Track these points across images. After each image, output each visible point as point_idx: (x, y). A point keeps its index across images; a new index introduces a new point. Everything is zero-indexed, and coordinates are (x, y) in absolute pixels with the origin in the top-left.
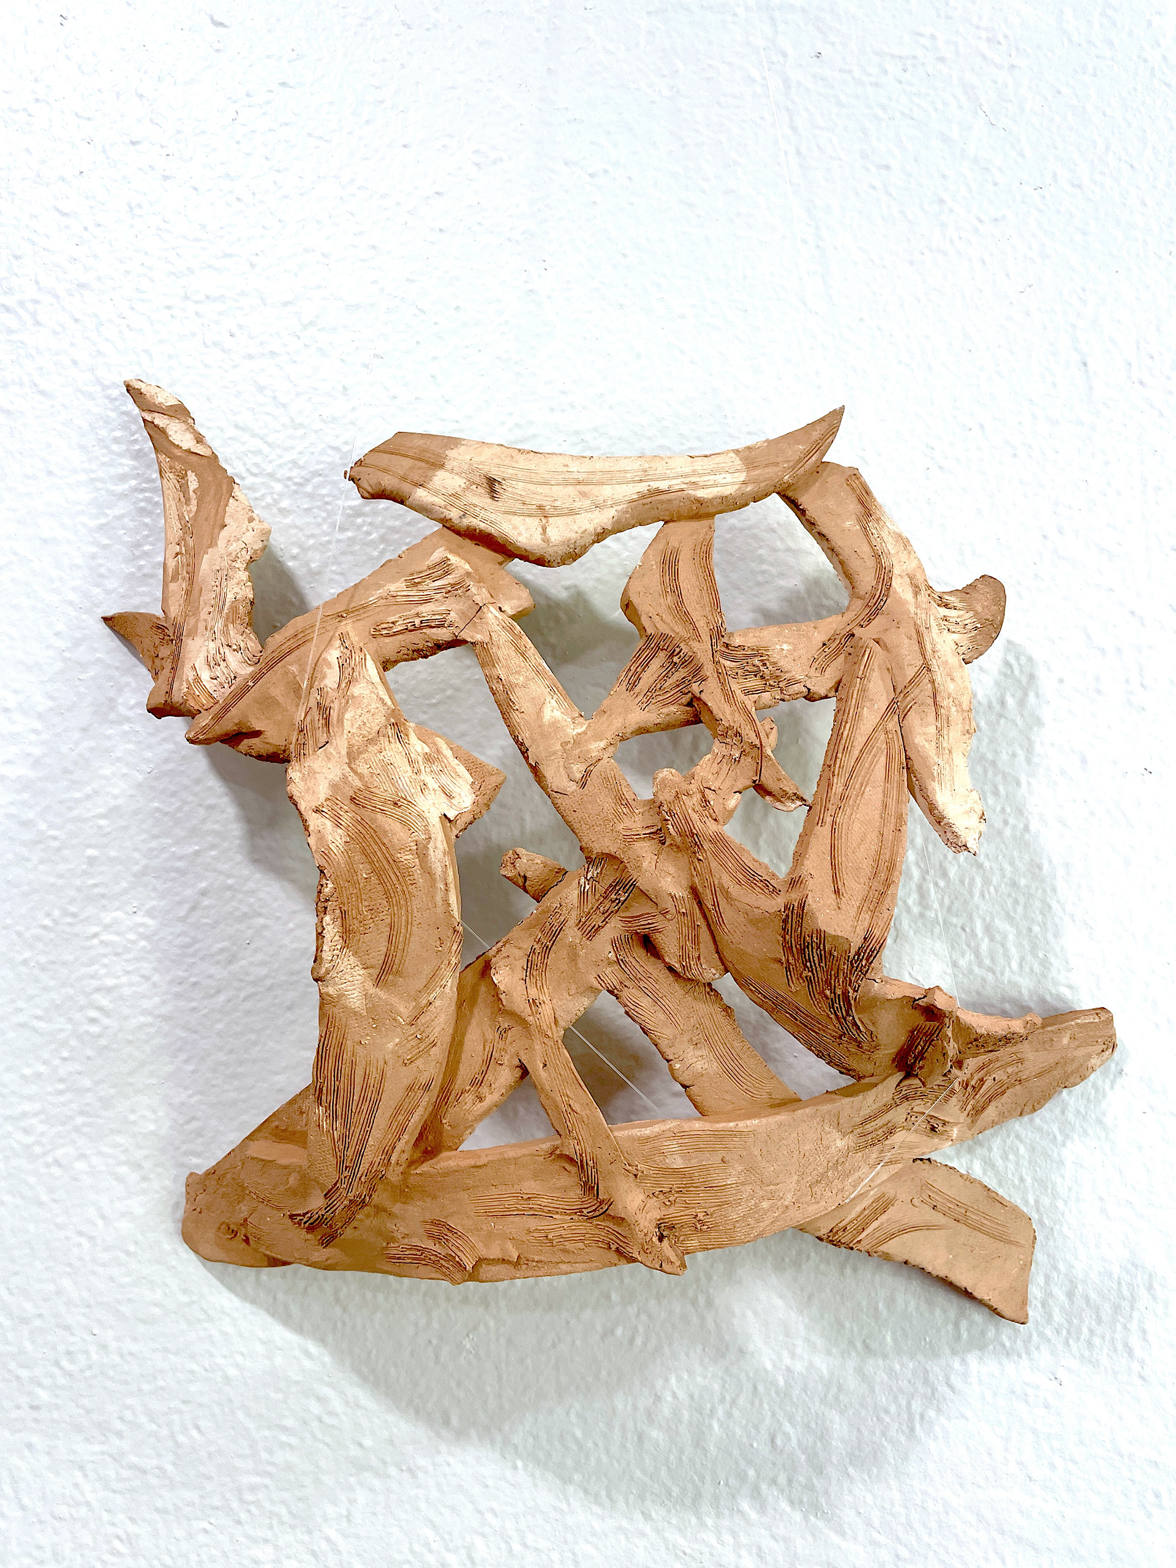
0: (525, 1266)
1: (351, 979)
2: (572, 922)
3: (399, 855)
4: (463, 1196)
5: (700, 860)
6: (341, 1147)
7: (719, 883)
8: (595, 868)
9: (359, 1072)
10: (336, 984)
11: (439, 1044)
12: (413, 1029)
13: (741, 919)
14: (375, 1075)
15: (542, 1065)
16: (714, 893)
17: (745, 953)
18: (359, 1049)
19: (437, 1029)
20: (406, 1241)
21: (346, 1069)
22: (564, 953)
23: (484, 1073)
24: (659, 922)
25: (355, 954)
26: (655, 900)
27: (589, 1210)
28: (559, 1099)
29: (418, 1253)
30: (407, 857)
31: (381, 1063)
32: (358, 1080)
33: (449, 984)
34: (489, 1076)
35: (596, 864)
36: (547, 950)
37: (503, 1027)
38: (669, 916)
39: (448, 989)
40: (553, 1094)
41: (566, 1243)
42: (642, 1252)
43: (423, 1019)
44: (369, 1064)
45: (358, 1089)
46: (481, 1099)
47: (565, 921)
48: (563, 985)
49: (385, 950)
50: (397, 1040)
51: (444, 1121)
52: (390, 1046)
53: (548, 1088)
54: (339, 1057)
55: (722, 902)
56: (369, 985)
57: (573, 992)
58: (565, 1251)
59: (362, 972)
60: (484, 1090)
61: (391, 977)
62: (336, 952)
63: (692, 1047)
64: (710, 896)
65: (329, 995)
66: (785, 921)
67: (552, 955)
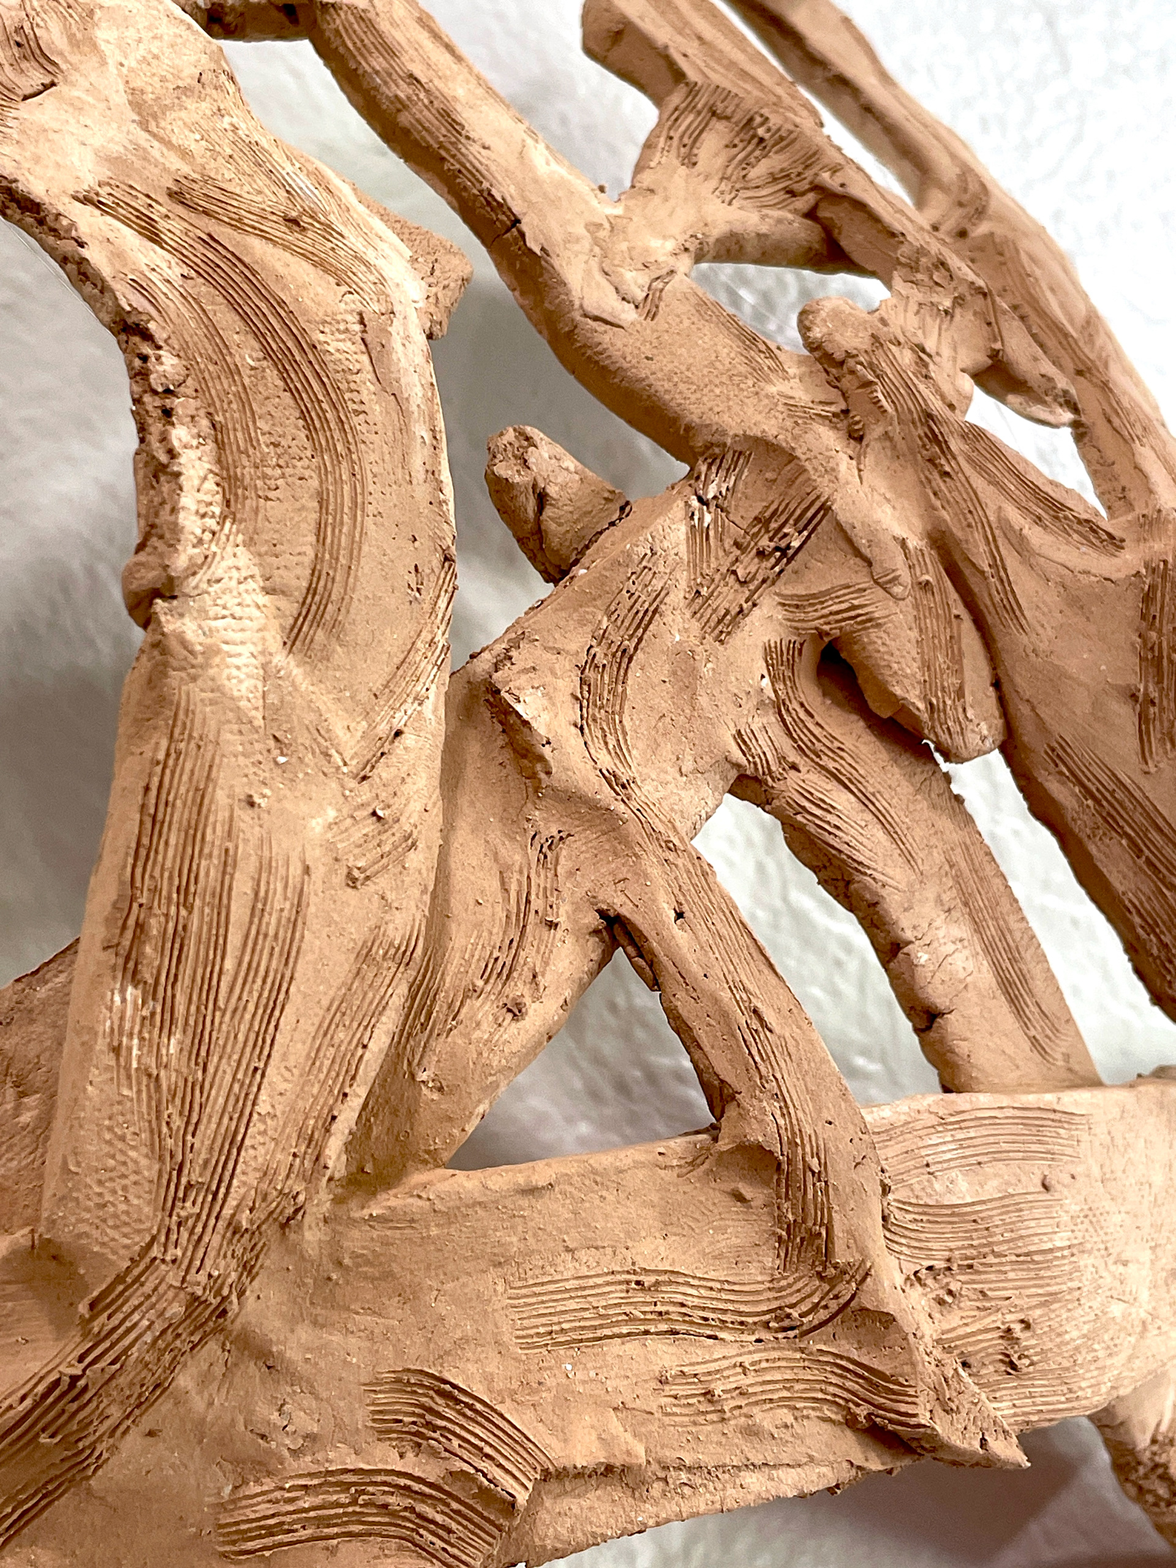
0: (658, 1486)
1: (238, 611)
2: (677, 597)
3: (322, 337)
4: (492, 1283)
5: (947, 474)
6: (178, 1122)
7: (999, 519)
8: (722, 473)
9: (242, 885)
10: (203, 612)
11: (421, 845)
12: (365, 793)
13: (1052, 597)
14: (280, 903)
15: (673, 915)
16: (992, 542)
17: (1063, 675)
18: (244, 816)
19: (416, 806)
20: (306, 1463)
21: (209, 871)
22: (660, 669)
23: (516, 946)
24: (876, 604)
25: (250, 543)
26: (866, 551)
27: (804, 1308)
28: (726, 995)
29: (344, 1498)
30: (341, 346)
31: (296, 870)
32: (239, 911)
33: (432, 694)
34: (530, 956)
35: (725, 465)
36: (625, 657)
37: (545, 834)
38: (897, 590)
39: (429, 705)
40: (710, 985)
41: (755, 1410)
42: (939, 1411)
43: (383, 772)
44: (265, 867)
45: (235, 939)
46: (516, 1011)
47: (664, 592)
48: (667, 749)
49: (311, 553)
50: (331, 814)
51: (422, 1076)
52: (317, 825)
53: (695, 967)
54: (194, 833)
55: (1012, 561)
56: (274, 640)
57: (688, 765)
58: (752, 1432)
59: (263, 599)
60: (519, 988)
61: (320, 635)
62: (211, 523)
63: (943, 916)
64: (982, 547)
65: (184, 644)
66: (1148, 598)
67: (635, 673)
